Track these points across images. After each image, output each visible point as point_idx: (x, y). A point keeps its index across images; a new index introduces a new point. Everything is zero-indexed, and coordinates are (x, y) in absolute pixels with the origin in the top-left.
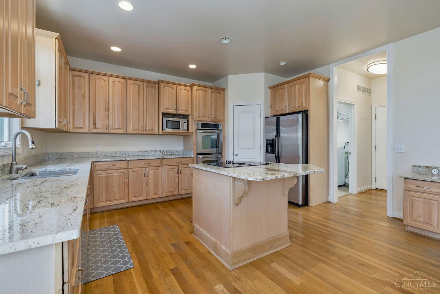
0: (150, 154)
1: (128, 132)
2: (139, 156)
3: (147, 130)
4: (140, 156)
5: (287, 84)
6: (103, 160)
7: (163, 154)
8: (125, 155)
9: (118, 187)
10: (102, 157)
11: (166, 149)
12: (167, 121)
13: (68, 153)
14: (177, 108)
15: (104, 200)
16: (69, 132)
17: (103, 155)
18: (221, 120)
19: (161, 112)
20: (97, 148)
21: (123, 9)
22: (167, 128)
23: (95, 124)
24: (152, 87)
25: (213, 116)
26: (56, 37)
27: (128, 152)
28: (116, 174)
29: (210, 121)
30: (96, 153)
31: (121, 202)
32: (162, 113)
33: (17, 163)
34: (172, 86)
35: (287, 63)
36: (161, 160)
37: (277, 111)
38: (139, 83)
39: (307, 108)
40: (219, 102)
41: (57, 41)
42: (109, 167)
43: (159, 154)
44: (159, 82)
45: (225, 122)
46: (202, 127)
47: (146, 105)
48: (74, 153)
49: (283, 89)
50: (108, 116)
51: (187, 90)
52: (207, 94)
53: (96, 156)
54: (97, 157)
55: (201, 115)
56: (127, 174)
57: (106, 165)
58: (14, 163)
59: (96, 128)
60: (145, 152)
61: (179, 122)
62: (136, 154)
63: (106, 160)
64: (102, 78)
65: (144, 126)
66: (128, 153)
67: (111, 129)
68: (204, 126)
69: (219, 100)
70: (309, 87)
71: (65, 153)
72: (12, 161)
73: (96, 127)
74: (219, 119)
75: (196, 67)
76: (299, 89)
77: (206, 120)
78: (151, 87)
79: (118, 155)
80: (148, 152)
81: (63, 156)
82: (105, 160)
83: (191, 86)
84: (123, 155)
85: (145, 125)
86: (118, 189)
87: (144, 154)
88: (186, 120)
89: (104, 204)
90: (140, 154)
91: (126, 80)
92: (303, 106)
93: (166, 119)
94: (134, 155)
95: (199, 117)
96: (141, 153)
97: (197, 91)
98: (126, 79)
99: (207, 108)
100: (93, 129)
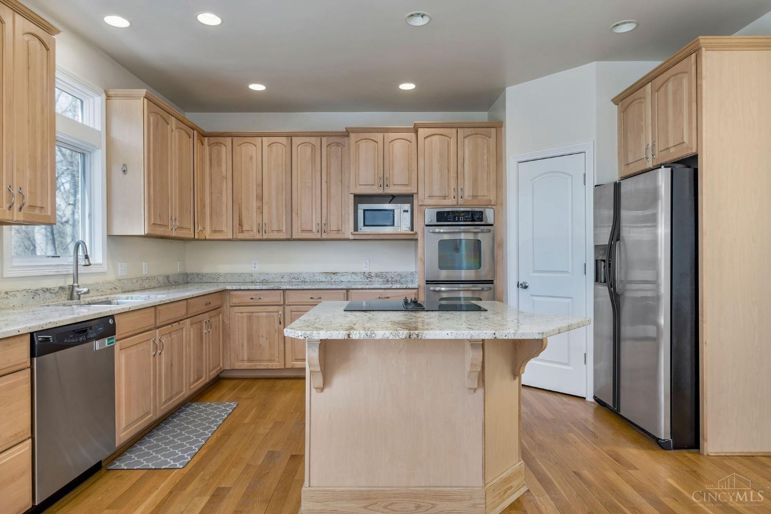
0: (343, 279)
1: (294, 237)
2: (321, 282)
3: (329, 231)
4: (324, 282)
5: (650, 84)
6: (242, 288)
7: (369, 279)
8: (297, 280)
9: (266, 338)
10: (260, 282)
11: (375, 268)
12: (365, 211)
13: (212, 274)
14: (384, 183)
15: (246, 358)
16: (205, 240)
17: (262, 278)
18: (491, 200)
19: (351, 194)
20: (253, 265)
21: (207, 23)
22: (365, 225)
23: (241, 225)
24: (338, 144)
25: (468, 193)
26: (144, 96)
27: (301, 273)
28: (265, 314)
29: (461, 206)
30: (251, 275)
31: (272, 366)
32: (352, 196)
33: (79, 286)
34: (373, 136)
35: (638, 25)
36: (345, 291)
37: (631, 166)
38: (314, 140)
39: (692, 149)
40: (485, 157)
41: (146, 100)
42: (252, 301)
43: (361, 280)
44: (347, 133)
45: (502, 204)
46: (437, 221)
47: (327, 182)
48: (219, 275)
49: (643, 100)
50: (261, 208)
51: (409, 141)
52: (453, 141)
53: (250, 281)
54: (252, 282)
55: (436, 192)
56: (282, 315)
57: (246, 298)
58: (76, 284)
59: (242, 232)
60: (333, 276)
61: (393, 211)
62: (316, 278)
63: (248, 288)
64: (251, 142)
65: (323, 225)
66: (302, 276)
67: (265, 232)
68: (443, 217)
69: (485, 151)
70: (699, 82)
71: (207, 274)
72: (74, 283)
73: (243, 229)
74: (485, 198)
75: (416, 87)
76: (675, 93)
77: (449, 204)
78: (335, 144)
79: (286, 279)
80: (339, 275)
81: (205, 280)
82: (246, 289)
83: (415, 130)
84: (294, 280)
85: (324, 222)
86: (268, 341)
87: (332, 279)
88: (407, 207)
89: (246, 365)
90: (323, 279)
91: (289, 138)
92: (684, 142)
93: (362, 207)
94: (312, 280)
95: (431, 197)
96: (326, 278)
97: (425, 138)
98: (290, 136)
99: (453, 174)
100: (239, 233)
